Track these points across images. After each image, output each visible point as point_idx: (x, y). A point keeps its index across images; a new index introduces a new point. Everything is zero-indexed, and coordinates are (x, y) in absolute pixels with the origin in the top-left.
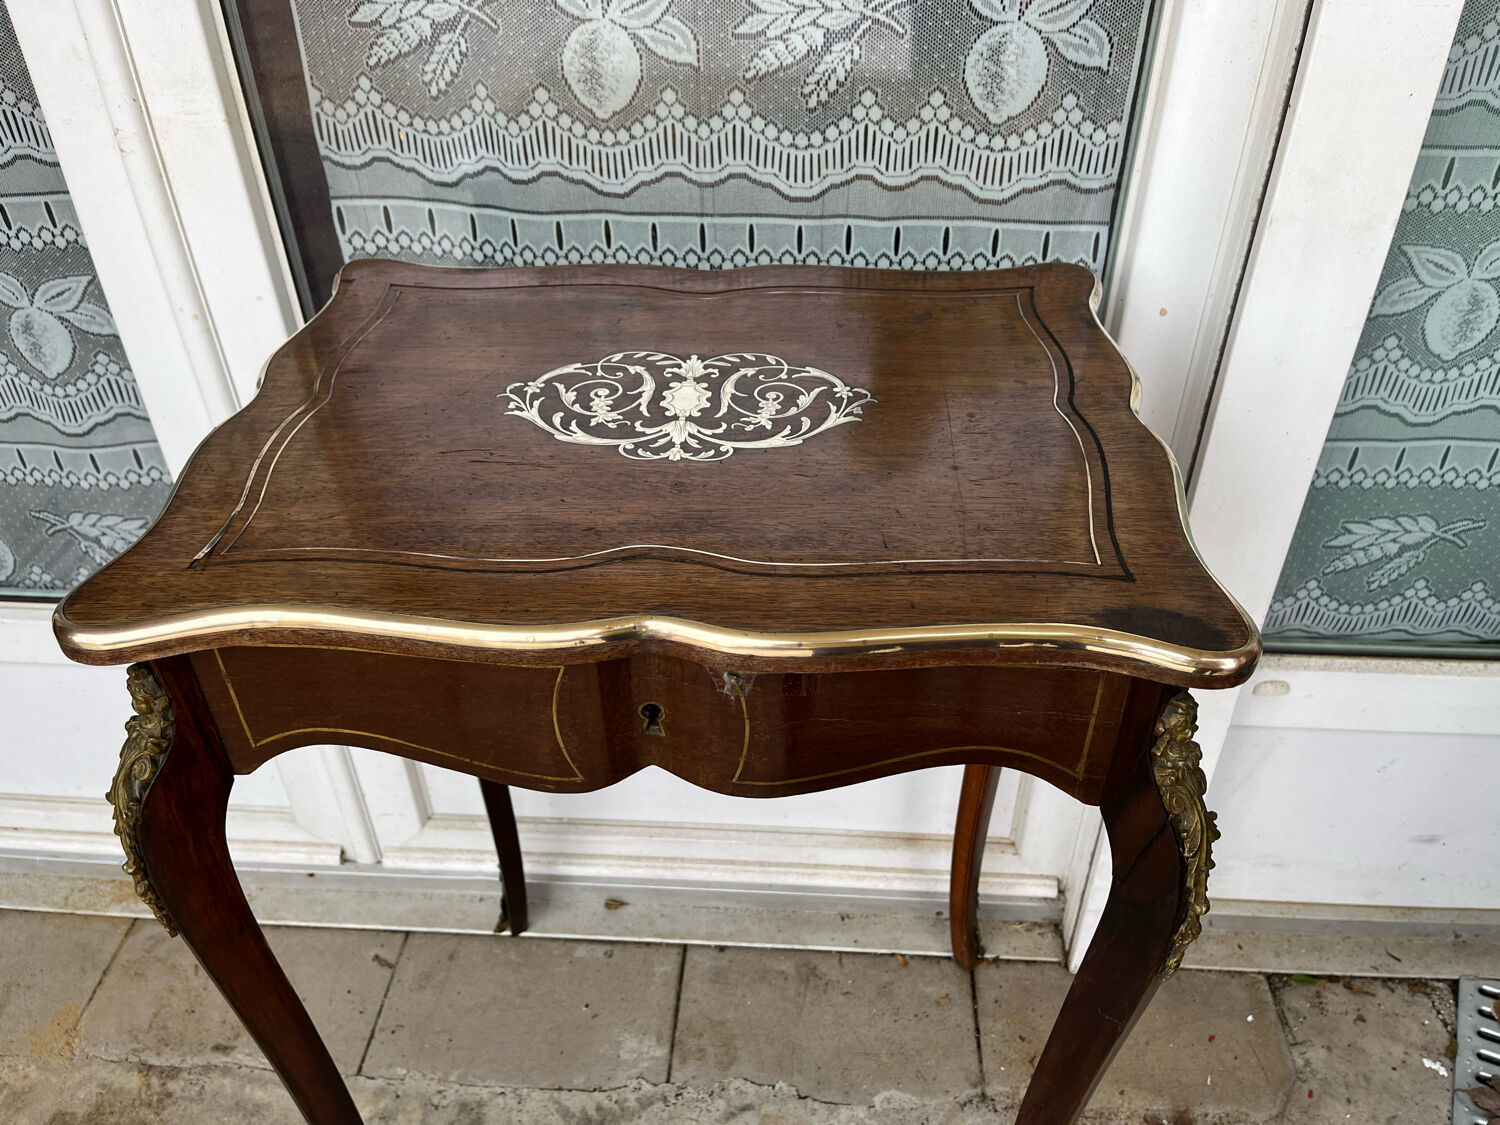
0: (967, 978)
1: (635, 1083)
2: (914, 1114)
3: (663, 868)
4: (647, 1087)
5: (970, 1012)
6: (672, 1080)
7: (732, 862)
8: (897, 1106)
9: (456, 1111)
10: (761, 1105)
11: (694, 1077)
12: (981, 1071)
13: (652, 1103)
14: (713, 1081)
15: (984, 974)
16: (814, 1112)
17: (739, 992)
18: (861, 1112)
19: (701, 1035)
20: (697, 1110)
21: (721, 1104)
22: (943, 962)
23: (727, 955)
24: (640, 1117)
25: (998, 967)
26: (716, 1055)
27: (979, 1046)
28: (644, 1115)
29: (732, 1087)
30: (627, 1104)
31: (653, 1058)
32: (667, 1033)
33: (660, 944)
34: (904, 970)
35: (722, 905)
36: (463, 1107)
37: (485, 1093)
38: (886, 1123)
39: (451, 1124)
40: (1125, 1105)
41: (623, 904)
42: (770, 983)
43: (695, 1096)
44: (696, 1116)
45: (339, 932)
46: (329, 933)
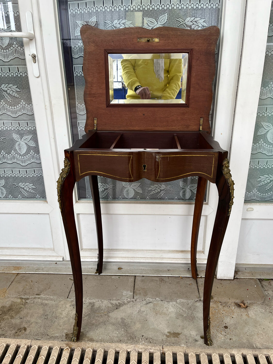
0: (196, 280)
1: (126, 299)
2: (186, 303)
3: (130, 259)
4: (129, 299)
5: (196, 286)
6: (134, 298)
7: (145, 258)
8: (182, 302)
9: (89, 304)
10: (153, 302)
11: (139, 298)
12: (199, 296)
13: (130, 302)
14: (143, 298)
15: (198, 280)
16: (165, 303)
17: (147, 283)
18: (175, 303)
19: (140, 291)
20: (140, 303)
21: (145, 302)
22: (190, 278)
23: (144, 277)
24: (128, 304)
25: (202, 278)
26: (143, 294)
27: (199, 292)
28: (129, 304)
29: (147, 299)
30: (125, 302)
31: (130, 295)
32: (132, 290)
33: (130, 275)
34: (182, 279)
35: (143, 268)
36: (90, 303)
37: (95, 301)
38: (180, 305)
39: (88, 306)
40: (230, 301)
41: (122, 269)
42: (154, 282)
43: (139, 301)
44: (139, 304)
45: (62, 274)
46: (60, 275)
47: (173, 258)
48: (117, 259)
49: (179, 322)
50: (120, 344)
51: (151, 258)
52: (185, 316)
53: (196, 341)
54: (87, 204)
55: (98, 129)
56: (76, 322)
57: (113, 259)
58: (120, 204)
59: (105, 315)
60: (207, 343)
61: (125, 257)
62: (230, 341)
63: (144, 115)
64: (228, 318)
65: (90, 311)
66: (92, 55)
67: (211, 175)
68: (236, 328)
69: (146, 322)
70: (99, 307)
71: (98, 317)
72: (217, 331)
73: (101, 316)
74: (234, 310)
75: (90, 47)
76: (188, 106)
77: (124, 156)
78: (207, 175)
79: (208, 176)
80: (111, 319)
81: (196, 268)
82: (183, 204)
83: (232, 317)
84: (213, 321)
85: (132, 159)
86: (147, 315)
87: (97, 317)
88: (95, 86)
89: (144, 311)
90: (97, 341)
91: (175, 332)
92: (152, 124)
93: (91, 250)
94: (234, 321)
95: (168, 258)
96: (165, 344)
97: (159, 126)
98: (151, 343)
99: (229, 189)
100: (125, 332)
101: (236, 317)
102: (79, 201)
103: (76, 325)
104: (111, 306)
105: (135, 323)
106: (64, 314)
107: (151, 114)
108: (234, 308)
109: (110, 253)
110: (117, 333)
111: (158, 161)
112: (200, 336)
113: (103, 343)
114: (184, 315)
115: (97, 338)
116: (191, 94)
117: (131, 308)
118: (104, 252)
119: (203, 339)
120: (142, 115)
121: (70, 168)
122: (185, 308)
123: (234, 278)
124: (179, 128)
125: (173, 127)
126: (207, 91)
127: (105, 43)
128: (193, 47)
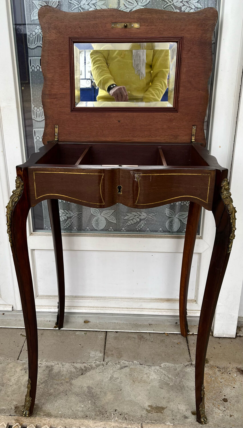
0: (186, 339)
1: (94, 361)
2: (172, 368)
3: (100, 310)
4: (98, 362)
5: (187, 346)
6: (105, 361)
7: (119, 308)
8: (168, 366)
9: (45, 367)
10: (130, 366)
11: (111, 360)
12: (190, 359)
13: (100, 366)
14: (116, 361)
15: (189, 338)
16: (145, 368)
17: (122, 342)
18: (158, 368)
19: (112, 351)
20: (112, 367)
21: (119, 366)
22: (178, 335)
23: (118, 333)
24: (96, 369)
25: (193, 336)
26: (117, 355)
27: (189, 353)
28: (98, 368)
29: (121, 362)
30: (92, 366)
31: (99, 356)
32: (103, 350)
33: (100, 331)
34: (167, 336)
35: (116, 322)
36: (47, 367)
37: (53, 364)
38: (165, 370)
39: (44, 371)
40: (231, 366)
41: (89, 322)
42: (131, 340)
43: (111, 364)
44: (112, 369)
45: (10, 329)
46: (8, 329)
47: (156, 309)
48: (82, 309)
49: (164, 393)
50: (85, 421)
51: (127, 308)
52: (171, 384)
53: (186, 417)
54: (44, 237)
55: (60, 140)
56: (29, 391)
57: (77, 309)
58: (87, 237)
59: (67, 382)
60: (200, 420)
61: (94, 307)
62: (231, 418)
63: (119, 121)
64: (228, 389)
65: (47, 377)
66: (53, 44)
67: (205, 200)
68: (238, 402)
69: (120, 392)
70: (58, 372)
71: (58, 384)
72: (213, 405)
73: (61, 383)
74: (236, 377)
75: (50, 34)
76: (176, 111)
77: (94, 174)
78: (200, 199)
79: (202, 200)
80: (75, 388)
81: (187, 322)
82: (170, 238)
83: (234, 387)
84: (208, 392)
85: (103, 178)
86: (121, 382)
87: (56, 385)
89: (118, 378)
90: (56, 417)
91: (158, 405)
92: (130, 134)
93: (49, 297)
94: (236, 392)
95: (150, 309)
96: (145, 422)
97: (139, 136)
98: (126, 419)
99: (230, 219)
100: (93, 404)
101: (239, 387)
102: (34, 233)
103: (29, 395)
104: (75, 370)
105: (105, 394)
106: (13, 380)
107: (129, 121)
108: (235, 375)
109: (74, 302)
110: (83, 406)
111: (138, 181)
112: (192, 412)
113: (64, 419)
114: (169, 384)
115: (56, 412)
116: (180, 95)
117: (101, 373)
118: (66, 300)
119: (195, 416)
120: (117, 122)
121: (24, 189)
122: (172, 375)
123: (236, 336)
124: (165, 139)
125: (157, 138)
126: (201, 91)
127: (70, 29)
128: (183, 35)
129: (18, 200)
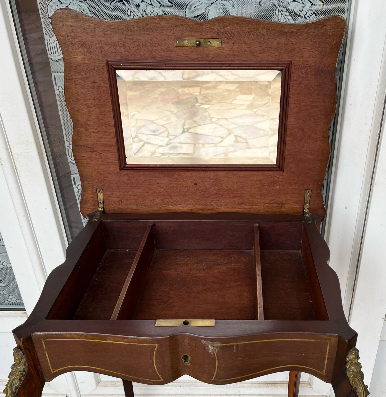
55: (107, 210)
63: (195, 184)
66: (82, 70)
67: (322, 371)
75: (76, 54)
76: (281, 170)
78: (314, 370)
79: (317, 371)
85: (157, 350)
88: (94, 130)
92: (212, 201)
97: (226, 204)
107: (210, 183)
111: (214, 354)
116: (287, 147)
120: (193, 184)
121: (29, 366)
124: (264, 208)
125: (253, 206)
126: (318, 142)
127: (108, 47)
128: (290, 59)
129: (20, 383)
